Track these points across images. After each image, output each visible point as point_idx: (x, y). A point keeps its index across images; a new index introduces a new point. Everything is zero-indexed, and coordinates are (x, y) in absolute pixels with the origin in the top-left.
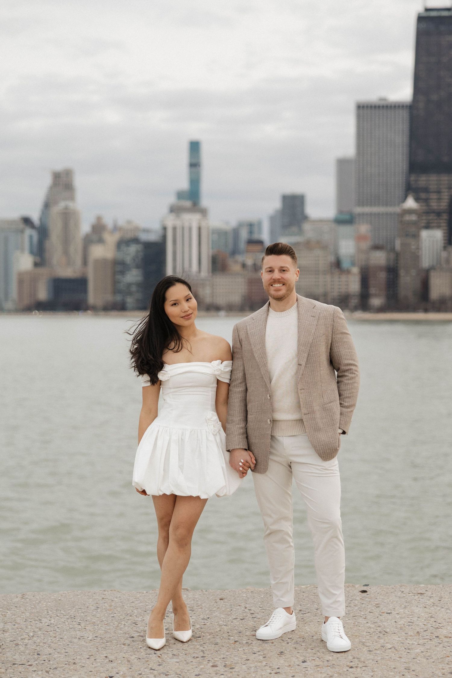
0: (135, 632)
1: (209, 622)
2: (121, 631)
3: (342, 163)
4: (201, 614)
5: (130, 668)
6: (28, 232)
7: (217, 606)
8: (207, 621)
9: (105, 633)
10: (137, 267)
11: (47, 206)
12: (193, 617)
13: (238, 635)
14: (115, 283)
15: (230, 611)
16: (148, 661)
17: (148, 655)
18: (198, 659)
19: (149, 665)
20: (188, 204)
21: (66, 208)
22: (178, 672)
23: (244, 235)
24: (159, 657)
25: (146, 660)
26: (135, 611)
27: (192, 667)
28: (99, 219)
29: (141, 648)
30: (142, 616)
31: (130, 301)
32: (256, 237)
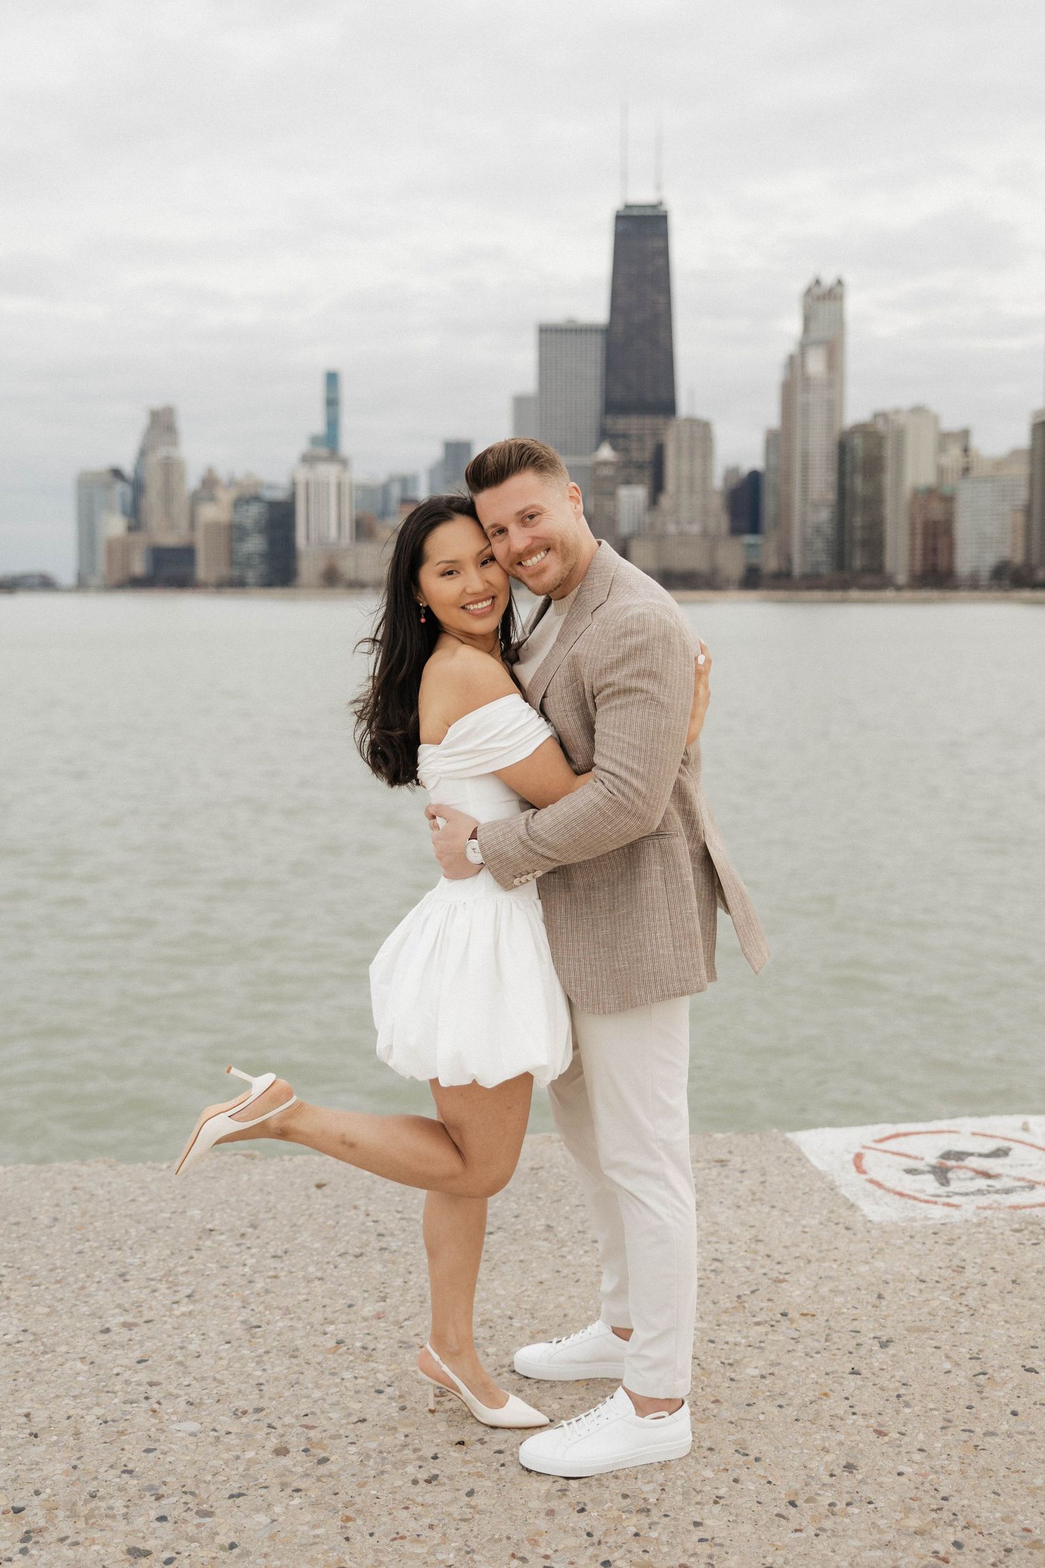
0: (117, 1311)
1: (286, 1269)
2: (86, 1308)
3: (520, 402)
4: (272, 1241)
5: (75, 1467)
6: (120, 488)
7: (308, 1209)
8: (282, 1265)
9: (48, 1315)
10: (260, 532)
11: (143, 453)
12: (253, 1251)
13: (344, 1318)
14: (231, 553)
15: (335, 1227)
16: (122, 1433)
17: (128, 1407)
18: (244, 1420)
19: (123, 1449)
20: (323, 451)
21: (168, 458)
22: (191, 1485)
23: (396, 492)
24: (154, 1411)
25: (121, 1426)
26: (133, 1232)
27: (226, 1456)
28: (210, 471)
29: (118, 1374)
30: (143, 1250)
31: (251, 576)
32: (411, 494)
